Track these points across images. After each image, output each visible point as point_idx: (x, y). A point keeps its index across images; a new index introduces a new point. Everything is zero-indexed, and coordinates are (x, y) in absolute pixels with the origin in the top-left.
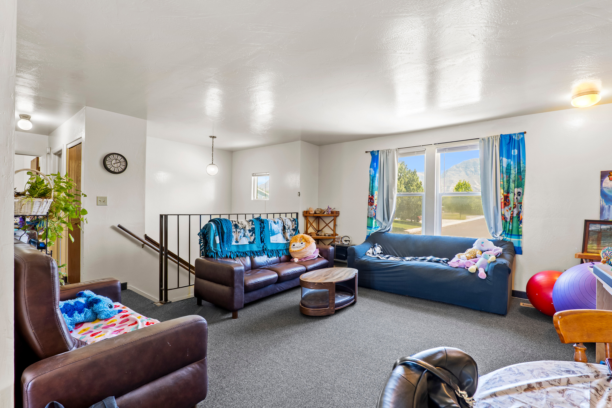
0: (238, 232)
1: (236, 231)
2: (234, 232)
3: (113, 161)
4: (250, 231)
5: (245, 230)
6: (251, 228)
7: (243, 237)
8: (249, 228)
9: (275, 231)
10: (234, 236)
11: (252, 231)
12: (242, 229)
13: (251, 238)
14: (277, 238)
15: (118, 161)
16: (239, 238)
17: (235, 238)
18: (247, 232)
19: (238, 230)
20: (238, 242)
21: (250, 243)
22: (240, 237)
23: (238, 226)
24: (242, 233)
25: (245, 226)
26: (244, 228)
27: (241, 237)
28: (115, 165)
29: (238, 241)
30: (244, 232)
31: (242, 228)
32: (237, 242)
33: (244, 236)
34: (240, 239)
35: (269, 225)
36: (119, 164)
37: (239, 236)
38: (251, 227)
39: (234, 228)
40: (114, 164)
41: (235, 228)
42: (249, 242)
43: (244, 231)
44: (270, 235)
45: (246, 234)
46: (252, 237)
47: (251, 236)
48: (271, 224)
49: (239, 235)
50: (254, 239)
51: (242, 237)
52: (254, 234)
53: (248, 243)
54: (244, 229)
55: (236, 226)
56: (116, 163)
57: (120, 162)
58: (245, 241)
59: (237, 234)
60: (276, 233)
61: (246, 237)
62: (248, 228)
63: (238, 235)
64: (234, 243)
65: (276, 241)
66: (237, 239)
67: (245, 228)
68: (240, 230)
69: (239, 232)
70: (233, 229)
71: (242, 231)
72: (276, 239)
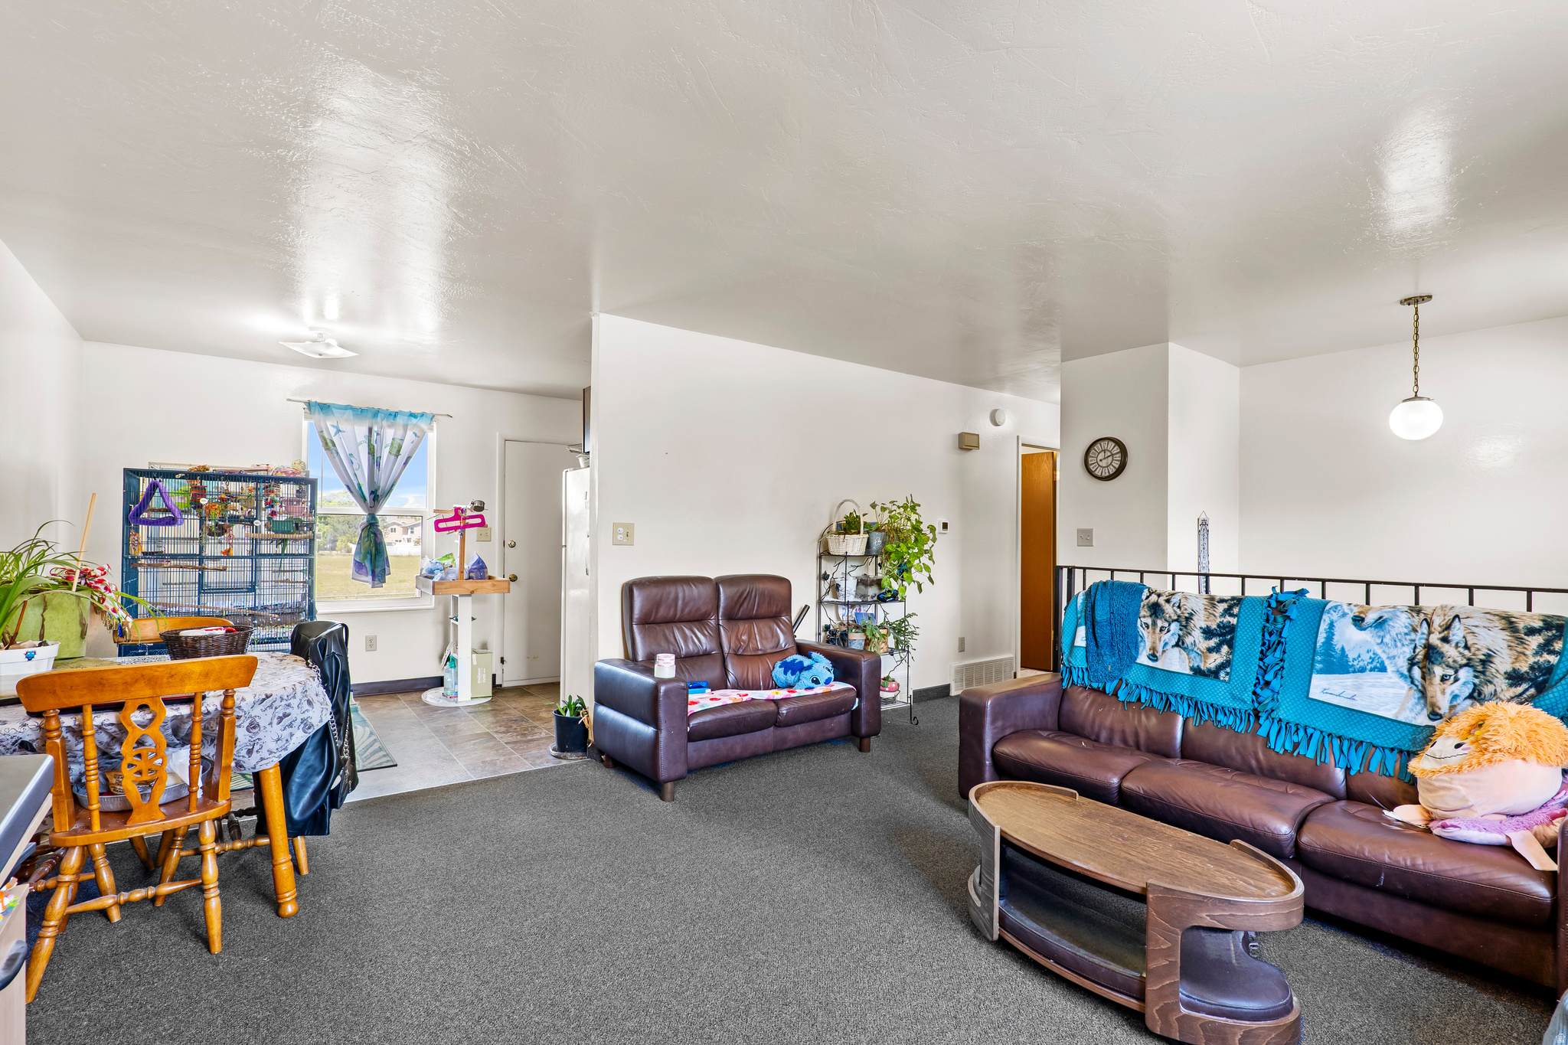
0: (1158, 629)
1: (1154, 624)
2: (1148, 627)
3: (1101, 454)
4: (1208, 633)
5: (1185, 627)
6: (1218, 626)
7: (1173, 646)
8: (1209, 624)
9: (1351, 655)
10: (1146, 639)
11: (1219, 635)
12: (1174, 621)
13: (1206, 658)
14: (1358, 687)
15: (1109, 454)
16: (1160, 649)
17: (1148, 645)
18: (1193, 633)
19: (1160, 623)
20: (1156, 660)
21: (1197, 671)
22: (1162, 644)
23: (1163, 611)
24: (1173, 634)
25: (1191, 614)
26: (1185, 621)
27: (1166, 644)
28: (1104, 463)
29: (1156, 656)
30: (1181, 633)
31: (1176, 618)
32: (1153, 657)
33: (1177, 645)
34: (1164, 652)
35: (1324, 626)
36: (1110, 459)
37: (1160, 640)
38: (1219, 620)
39: (1148, 614)
40: (1101, 460)
41: (1151, 616)
42: (1192, 669)
43: (1181, 630)
44: (1318, 666)
45: (1189, 640)
46: (1214, 655)
47: (1216, 649)
48: (1331, 625)
49: (1163, 639)
50: (1222, 667)
51: (1169, 647)
52: (1225, 649)
53: (1188, 671)
54: (1184, 623)
55: (1156, 610)
56: (1104, 459)
57: (1112, 455)
58: (1176, 662)
59: (1154, 632)
60: (1358, 665)
61: (1185, 649)
62: (1200, 621)
63: (1157, 636)
64: (1143, 659)
65: (1352, 698)
66: (1154, 649)
67: (1188, 619)
68: (1166, 625)
69: (1161, 630)
70: (1144, 617)
71: (1174, 627)
72: (1350, 693)
